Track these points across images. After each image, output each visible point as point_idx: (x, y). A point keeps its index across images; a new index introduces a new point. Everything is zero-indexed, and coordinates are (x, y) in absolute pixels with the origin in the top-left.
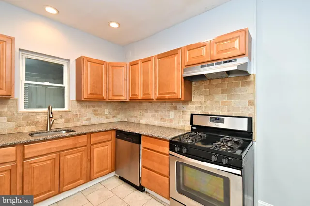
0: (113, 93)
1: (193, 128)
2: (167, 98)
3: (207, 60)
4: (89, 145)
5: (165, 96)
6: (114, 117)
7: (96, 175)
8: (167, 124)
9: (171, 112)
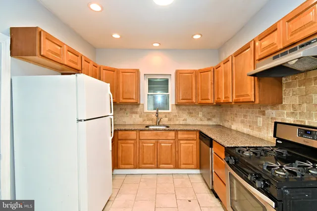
0: (201, 97)
1: (278, 142)
2: (241, 101)
3: (279, 48)
4: (177, 139)
5: (240, 99)
6: (209, 119)
7: (183, 166)
8: (255, 133)
9: (259, 118)
